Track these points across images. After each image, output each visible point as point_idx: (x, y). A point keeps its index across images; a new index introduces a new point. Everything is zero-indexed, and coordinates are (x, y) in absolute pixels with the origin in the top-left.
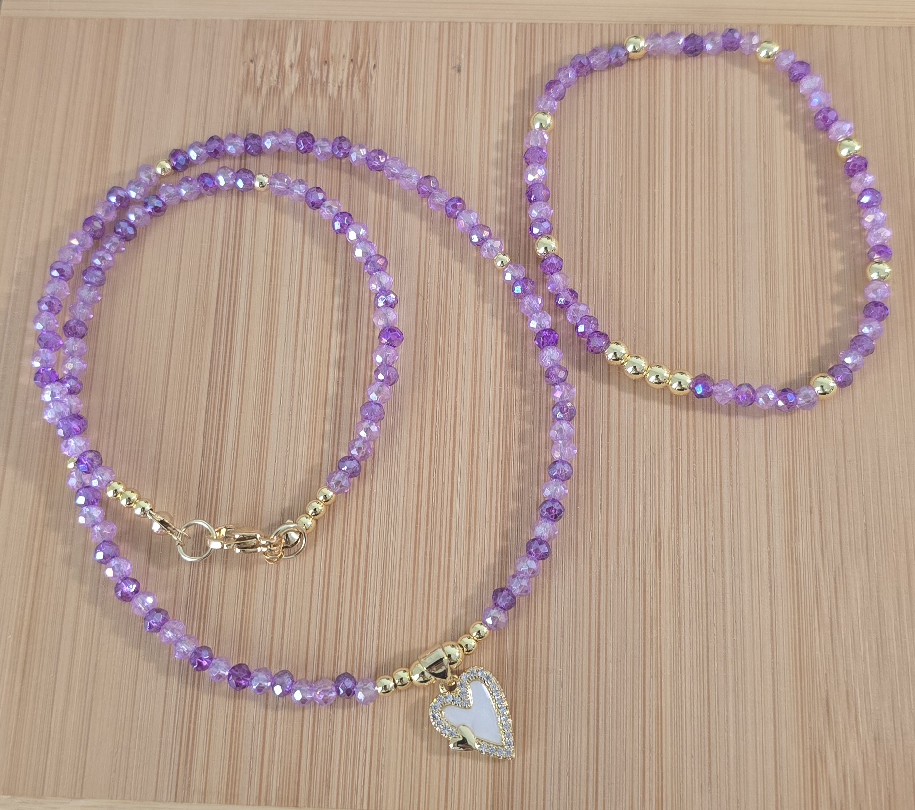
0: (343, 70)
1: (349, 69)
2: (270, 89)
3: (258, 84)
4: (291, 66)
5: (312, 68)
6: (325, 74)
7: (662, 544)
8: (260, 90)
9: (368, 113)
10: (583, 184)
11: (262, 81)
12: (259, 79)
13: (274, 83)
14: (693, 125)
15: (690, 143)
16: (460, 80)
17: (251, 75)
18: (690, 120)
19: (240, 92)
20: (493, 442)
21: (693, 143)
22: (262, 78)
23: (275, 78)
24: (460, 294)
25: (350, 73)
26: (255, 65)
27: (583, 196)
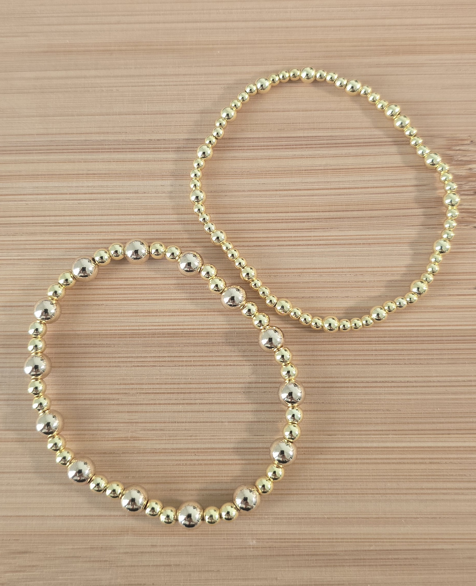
0: (470, 205)
1: (472, 209)
2: (451, 156)
3: (454, 148)
4: (470, 169)
5: (470, 183)
6: (466, 193)
7: (129, 442)
8: (450, 149)
9: (438, 225)
10: (393, 382)
11: (457, 150)
12: (458, 148)
13: (456, 158)
14: (446, 463)
15: (431, 461)
16: (469, 289)
17: (460, 142)
18: (449, 461)
19: (448, 136)
20: (197, 325)
21: (431, 463)
22: (459, 150)
23: (460, 159)
24: (303, 297)
25: (469, 211)
26: (469, 144)
27: (383, 382)
